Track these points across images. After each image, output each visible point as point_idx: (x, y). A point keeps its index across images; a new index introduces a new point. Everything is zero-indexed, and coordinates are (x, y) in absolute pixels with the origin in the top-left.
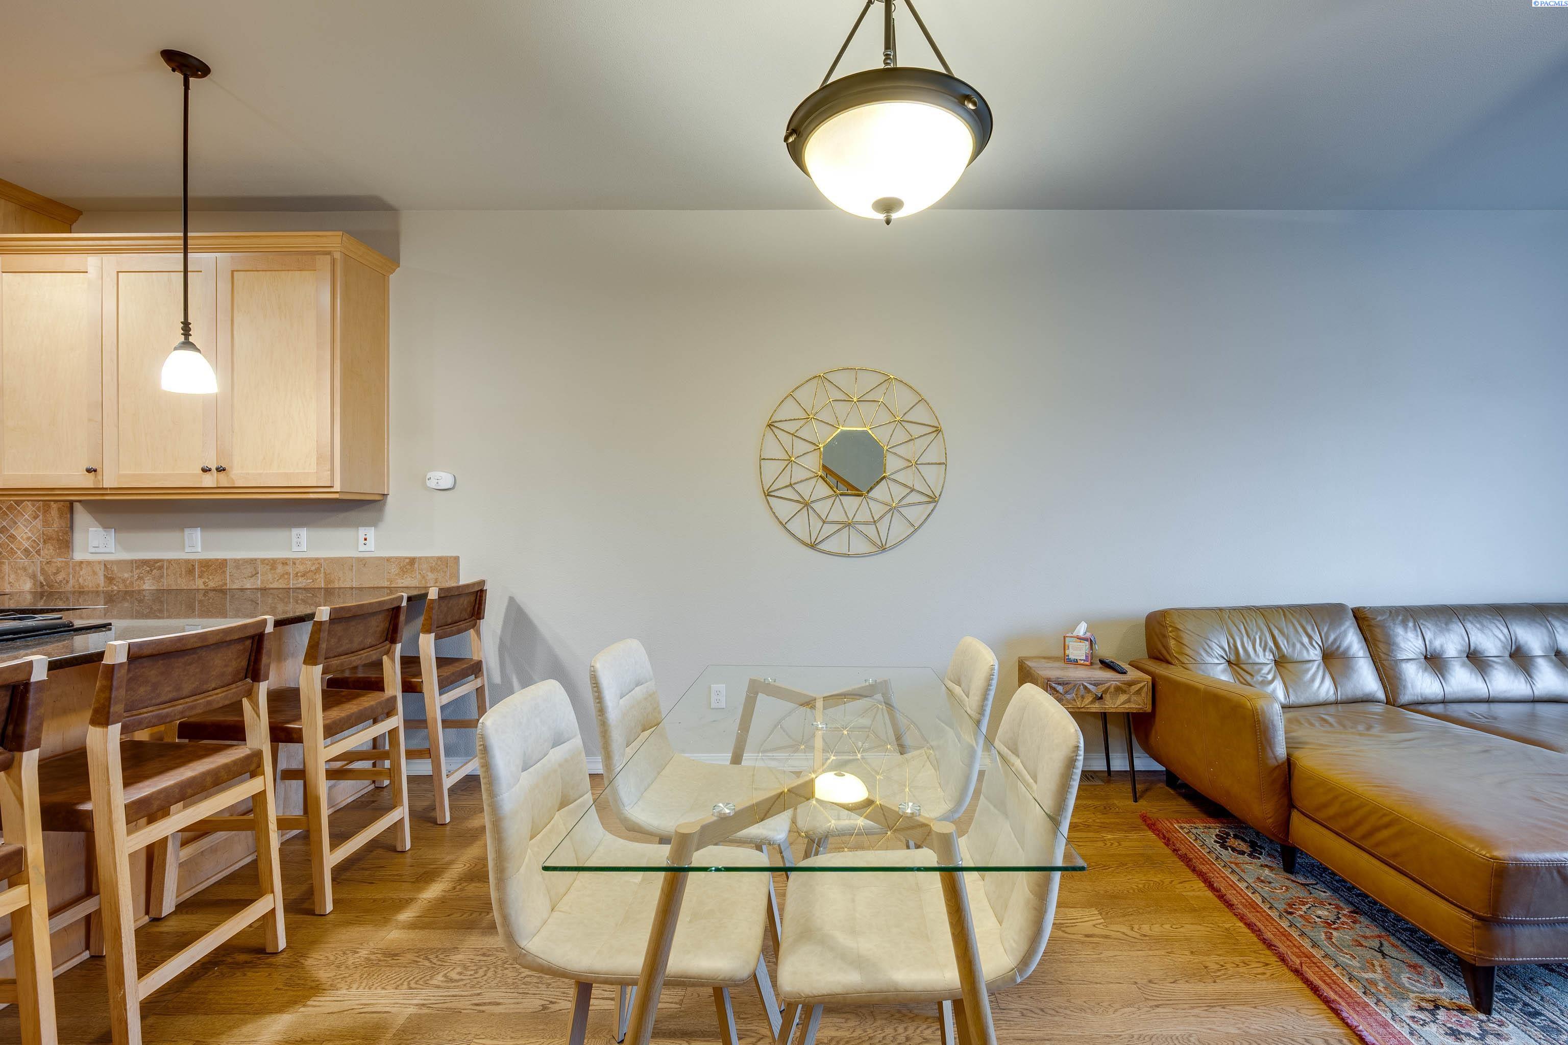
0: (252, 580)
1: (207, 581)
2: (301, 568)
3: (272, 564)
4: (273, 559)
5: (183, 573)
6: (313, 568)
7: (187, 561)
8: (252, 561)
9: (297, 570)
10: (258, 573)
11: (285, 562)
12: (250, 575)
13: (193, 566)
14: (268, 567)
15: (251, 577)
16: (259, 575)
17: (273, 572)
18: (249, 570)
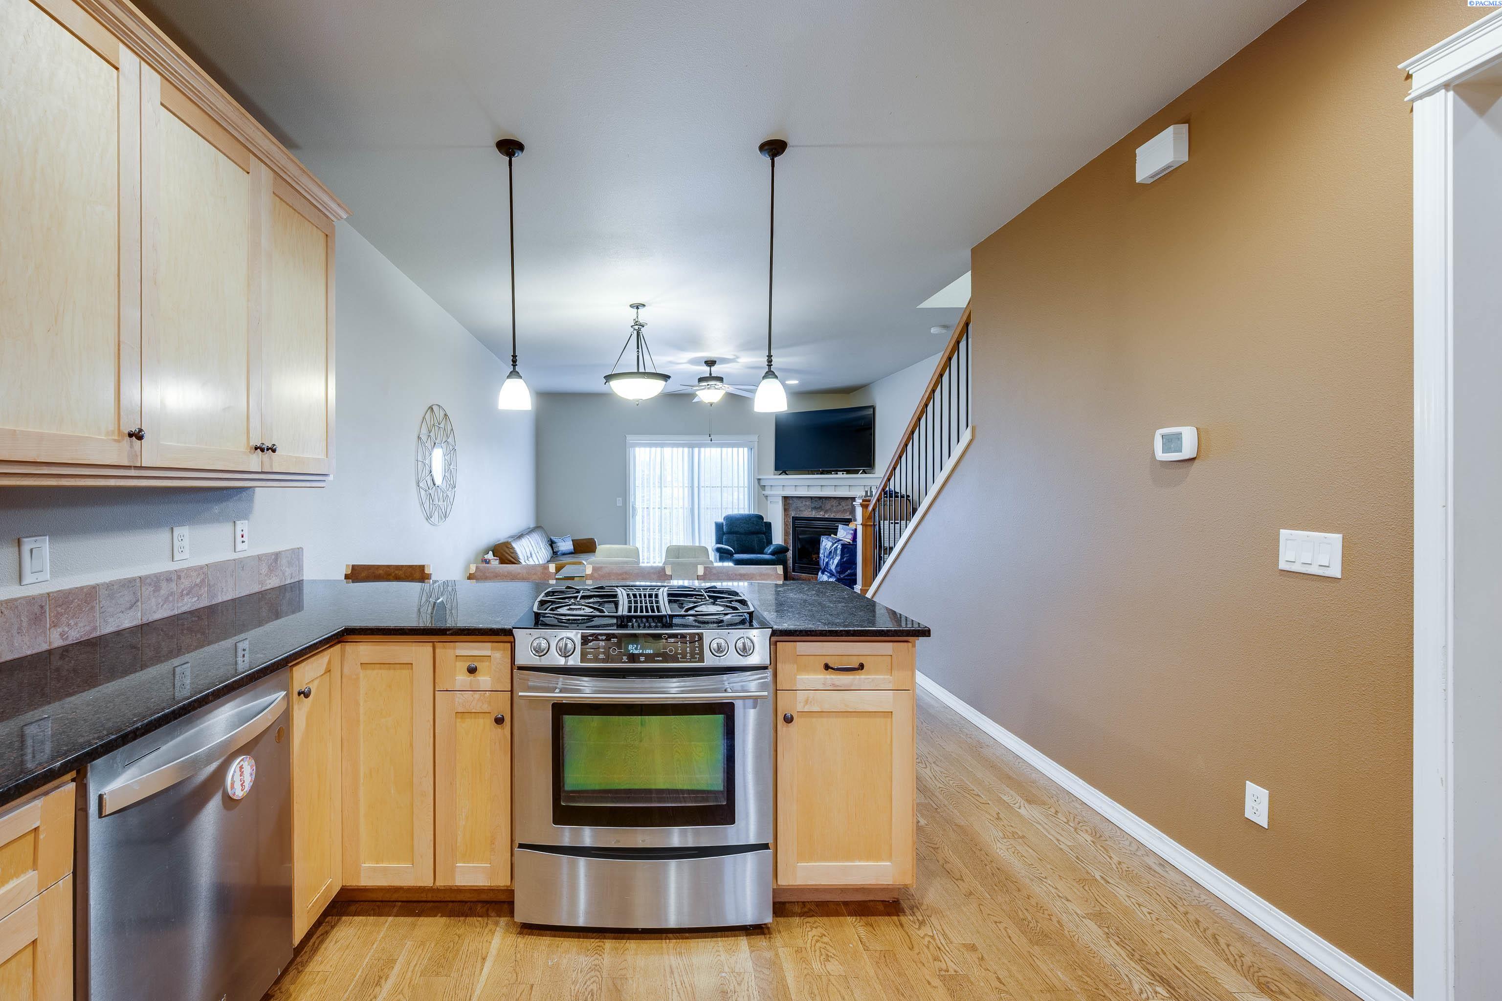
0: (131, 613)
1: (66, 629)
2: (186, 583)
3: (155, 581)
4: (155, 575)
5: (25, 624)
6: (198, 581)
7: (30, 601)
8: (128, 584)
9: (183, 586)
10: (138, 601)
11: (168, 577)
12: (128, 605)
13: (42, 607)
14: (151, 589)
15: (131, 608)
16: (139, 604)
17: (156, 594)
18: (126, 598)
